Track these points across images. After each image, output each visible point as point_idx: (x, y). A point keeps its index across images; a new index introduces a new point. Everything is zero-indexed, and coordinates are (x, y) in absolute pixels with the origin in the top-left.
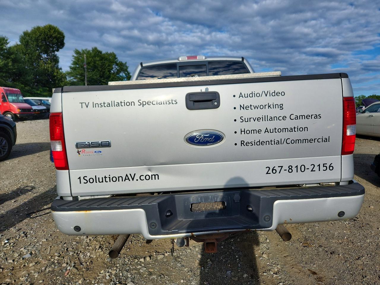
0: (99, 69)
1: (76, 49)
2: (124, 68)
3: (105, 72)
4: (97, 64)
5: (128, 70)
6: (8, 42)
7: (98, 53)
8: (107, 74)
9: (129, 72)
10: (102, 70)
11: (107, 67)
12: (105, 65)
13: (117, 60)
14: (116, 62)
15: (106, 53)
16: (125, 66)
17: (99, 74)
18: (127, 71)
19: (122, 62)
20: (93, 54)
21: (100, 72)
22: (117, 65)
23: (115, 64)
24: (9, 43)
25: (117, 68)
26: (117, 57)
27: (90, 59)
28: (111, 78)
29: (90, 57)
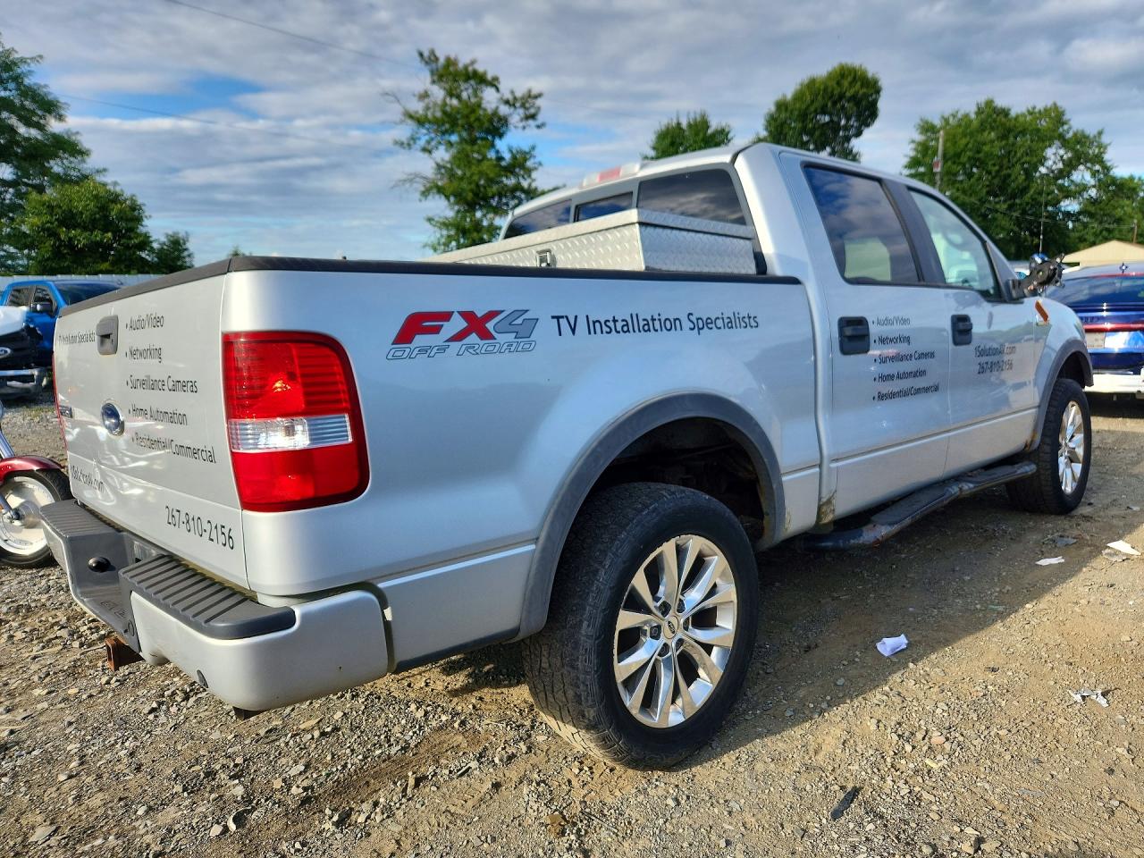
0: (990, 168)
1: (922, 120)
2: (1091, 152)
3: (1009, 176)
4: (986, 153)
5: (1106, 157)
6: (729, 136)
7: (995, 116)
8: (1016, 182)
9: (1109, 164)
10: (998, 172)
11: (1019, 159)
12: (1016, 152)
13: (1066, 127)
14: (1061, 137)
15: (1028, 111)
16: (1095, 144)
17: (987, 186)
18: (1101, 162)
19: (1083, 131)
20: (975, 124)
21: (993, 178)
22: (1065, 143)
23: (1057, 143)
24: (732, 138)
25: (1062, 157)
26: (1066, 118)
27: (964, 141)
28: (1029, 195)
29: (964, 135)
